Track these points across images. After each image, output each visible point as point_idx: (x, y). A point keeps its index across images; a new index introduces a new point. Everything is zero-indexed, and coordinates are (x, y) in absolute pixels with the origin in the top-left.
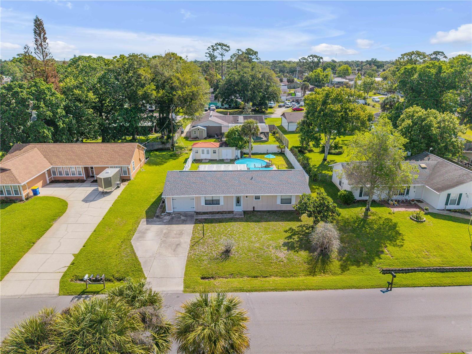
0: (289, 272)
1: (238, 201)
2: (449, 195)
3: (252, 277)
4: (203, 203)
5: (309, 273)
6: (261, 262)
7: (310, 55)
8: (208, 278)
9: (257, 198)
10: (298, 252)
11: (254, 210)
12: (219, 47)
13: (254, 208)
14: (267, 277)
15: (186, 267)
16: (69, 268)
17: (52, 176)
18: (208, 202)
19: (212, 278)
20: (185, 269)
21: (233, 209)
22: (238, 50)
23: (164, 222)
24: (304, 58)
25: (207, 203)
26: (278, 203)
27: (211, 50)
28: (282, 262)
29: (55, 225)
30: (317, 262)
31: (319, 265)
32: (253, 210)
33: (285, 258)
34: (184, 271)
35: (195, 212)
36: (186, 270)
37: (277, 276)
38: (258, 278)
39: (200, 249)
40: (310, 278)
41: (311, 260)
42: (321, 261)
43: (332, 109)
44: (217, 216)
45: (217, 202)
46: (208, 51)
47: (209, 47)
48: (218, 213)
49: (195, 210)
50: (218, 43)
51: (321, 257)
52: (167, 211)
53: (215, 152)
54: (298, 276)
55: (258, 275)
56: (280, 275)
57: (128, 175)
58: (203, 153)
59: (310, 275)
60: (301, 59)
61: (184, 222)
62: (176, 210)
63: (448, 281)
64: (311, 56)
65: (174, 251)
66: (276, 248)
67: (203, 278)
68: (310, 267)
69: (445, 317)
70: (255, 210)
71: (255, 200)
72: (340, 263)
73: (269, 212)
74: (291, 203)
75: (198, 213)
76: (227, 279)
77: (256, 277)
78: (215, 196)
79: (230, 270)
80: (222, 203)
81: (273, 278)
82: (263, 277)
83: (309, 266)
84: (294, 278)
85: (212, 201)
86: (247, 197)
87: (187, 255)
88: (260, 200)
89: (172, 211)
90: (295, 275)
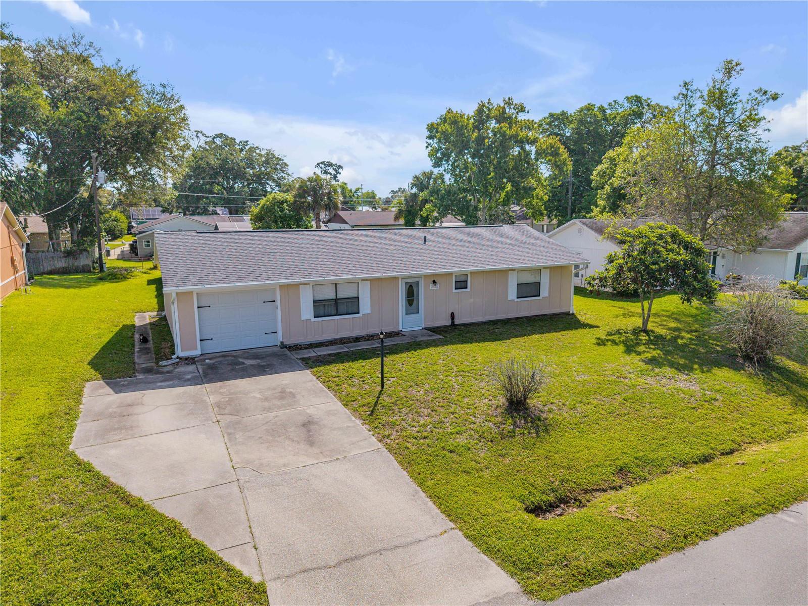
0: (767, 422)
2: (799, 255)
4: (307, 312)
6: (659, 412)
7: (319, 162)
8: (551, 507)
9: (461, 282)
10: (710, 373)
11: (453, 324)
13: (452, 315)
14: (733, 451)
15: (421, 485)
19: (565, 501)
21: (397, 324)
25: (322, 309)
26: (510, 298)
28: (714, 400)
32: (449, 323)
33: (704, 390)
35: (283, 346)
37: (754, 441)
38: (717, 460)
39: (412, 421)
41: (766, 384)
42: (791, 382)
44: (364, 346)
45: (350, 306)
49: (280, 338)
51: (776, 375)
52: (180, 352)
54: (804, 430)
55: (703, 450)
56: (759, 436)
61: (263, 370)
62: (211, 347)
64: (322, 163)
65: (311, 444)
66: (642, 373)
67: (532, 512)
68: (795, 401)
70: (457, 322)
71: (454, 291)
74: (539, 296)
75: (294, 348)
76: (621, 492)
77: (706, 459)
79: (599, 459)
80: (365, 307)
81: (754, 449)
83: (786, 398)
85: (336, 303)
86: (434, 282)
87: (380, 445)
88: (468, 289)
89: (198, 352)
90: (792, 426)
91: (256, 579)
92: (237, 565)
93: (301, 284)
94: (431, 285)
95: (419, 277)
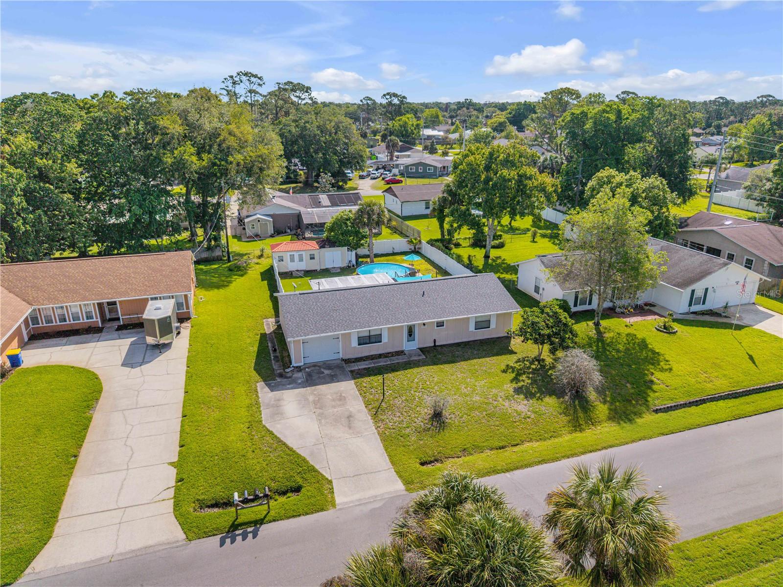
0: (545, 431)
1: (411, 332)
2: (693, 291)
3: (497, 449)
4: (354, 343)
5: (573, 429)
6: (497, 423)
7: (385, 93)
8: (430, 462)
9: (440, 324)
10: (542, 400)
11: (435, 345)
12: (244, 78)
13: (435, 341)
14: (518, 445)
15: (386, 450)
16: (178, 490)
17: (31, 326)
18: (364, 341)
19: (437, 460)
20: (386, 454)
21: (403, 346)
22: (277, 83)
23: (300, 384)
24: (367, 97)
25: (362, 341)
26: (470, 330)
27: (229, 84)
28: (529, 418)
29: (98, 417)
30: (575, 411)
31: (581, 414)
32: (433, 345)
33: (528, 411)
34: (387, 458)
35: (343, 360)
36: (389, 456)
37: (531, 440)
38: (507, 449)
39: (391, 419)
40: (578, 434)
41: (566, 408)
42: (580, 408)
43: (505, 176)
44: (382, 362)
45: (377, 339)
46: (223, 86)
47: (225, 79)
48: (380, 356)
49: (341, 356)
50: (241, 72)
51: (577, 402)
52: (294, 364)
53: (312, 258)
54: (560, 436)
55: (504, 443)
56: (535, 438)
57: (185, 310)
58: (292, 260)
59: (576, 431)
60: (364, 99)
61: (332, 379)
62: (309, 361)
63: (750, 409)
64: (388, 94)
65: (350, 428)
66: (507, 398)
67: (422, 464)
68: (571, 420)
69: (777, 457)
70: (437, 344)
71: (436, 328)
72: (606, 406)
73: (458, 345)
74: (489, 328)
75: (348, 361)
76: (460, 459)
77: (503, 447)
78: (374, 329)
79: (458, 444)
80: (385, 339)
81: (528, 445)
82: (512, 446)
83: (567, 418)
84: (557, 440)
85: (370, 338)
86: (424, 324)
87: (376, 431)
88: (445, 327)
89: (302, 364)
90: (556, 434)
91: (330, 479)
92: (324, 474)
94: (422, 327)
95: (416, 324)
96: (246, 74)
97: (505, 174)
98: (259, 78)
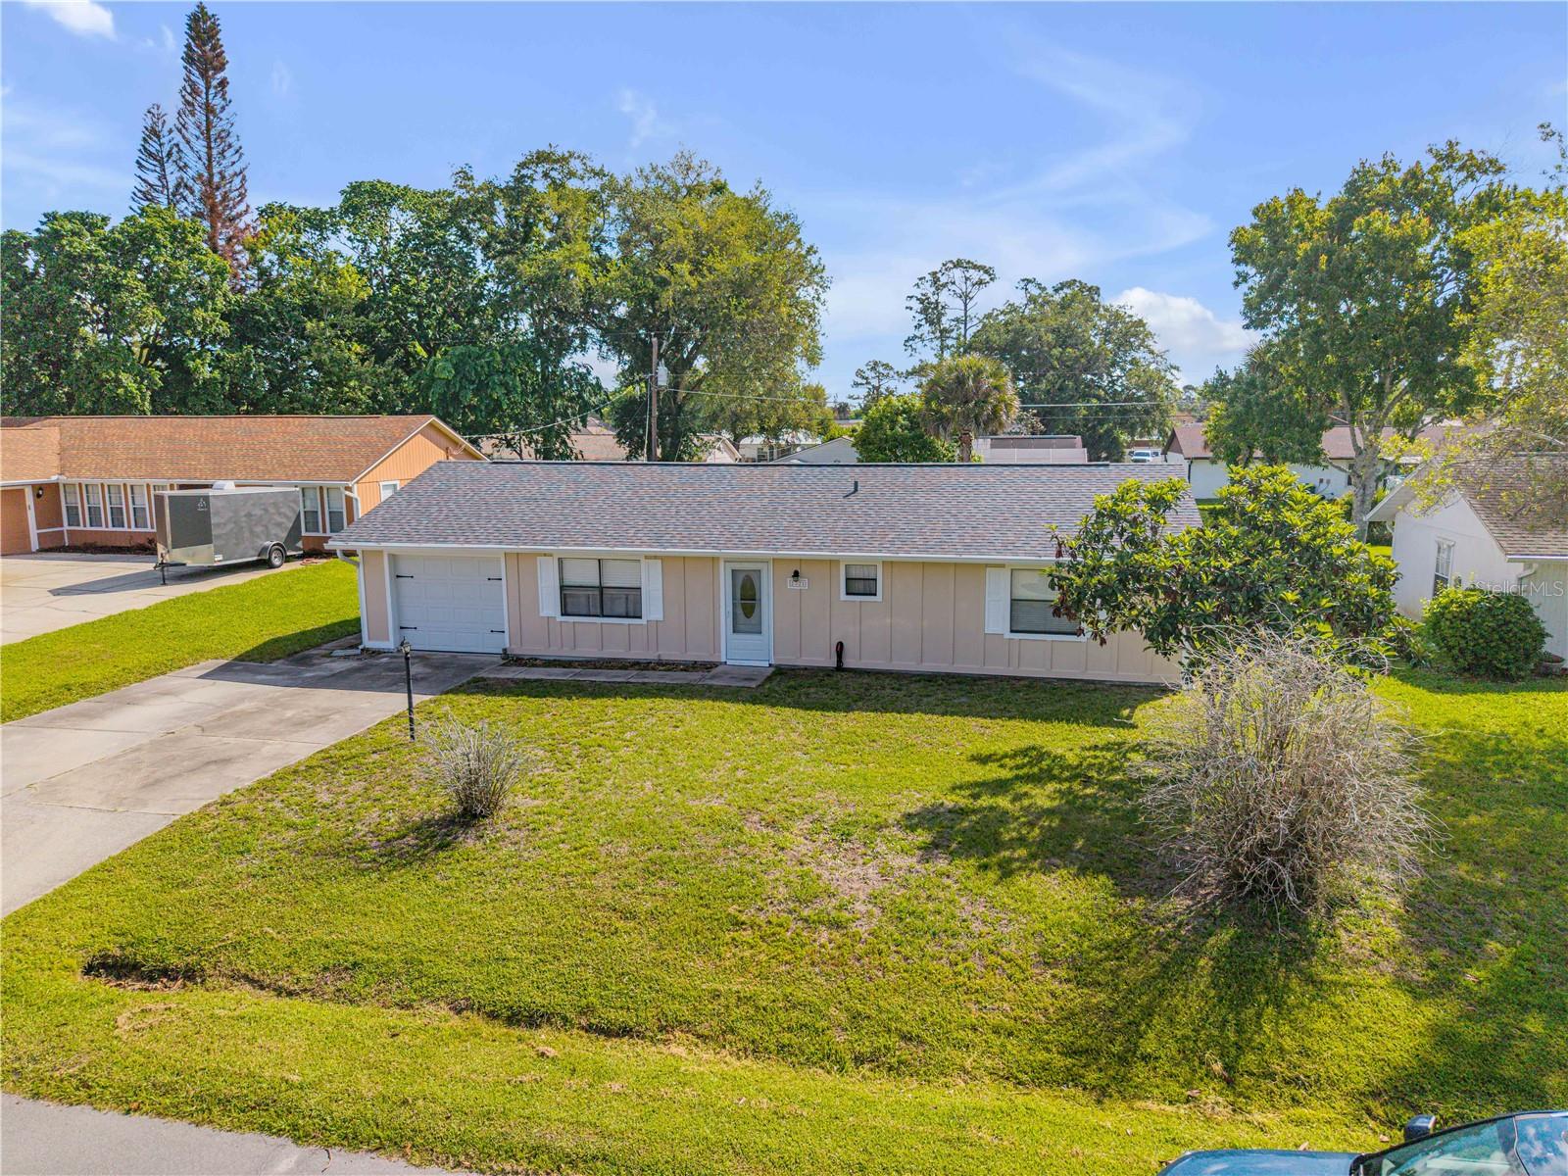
0: (856, 1016)
1: (747, 598)
3: (493, 1016)
4: (549, 604)
5: (1060, 1062)
10: (1009, 875)
11: (840, 668)
12: (957, 273)
13: (840, 648)
14: (625, 1031)
15: (87, 872)
17: (66, 527)
18: (577, 602)
19: (189, 974)
21: (716, 649)
25: (573, 602)
26: (990, 629)
27: (928, 289)
28: (837, 925)
30: (1177, 967)
31: (1193, 998)
32: (832, 663)
33: (872, 899)
34: (34, 899)
35: (505, 656)
36: (55, 893)
37: (720, 1036)
38: (543, 1030)
40: (1066, 1104)
41: (1118, 947)
42: (1217, 968)
45: (626, 603)
46: (918, 293)
47: (920, 279)
49: (506, 643)
50: (951, 262)
52: (367, 641)
54: (932, 1072)
55: (558, 999)
56: (755, 1031)
59: (1073, 1079)
65: (151, 784)
66: (843, 829)
67: (103, 966)
68: (1090, 1009)
71: (843, 596)
75: (520, 662)
77: (530, 1019)
79: (363, 935)
80: (653, 608)
81: (679, 1050)
82: (588, 1029)
83: (1076, 997)
84: (883, 1086)
85: (602, 594)
86: (796, 574)
87: (190, 811)
88: (879, 598)
89: (390, 644)
90: (905, 1051)
93: (540, 555)
94: (790, 580)
95: (765, 561)
96: (958, 264)
97: (1378, 224)
98: (986, 272)
